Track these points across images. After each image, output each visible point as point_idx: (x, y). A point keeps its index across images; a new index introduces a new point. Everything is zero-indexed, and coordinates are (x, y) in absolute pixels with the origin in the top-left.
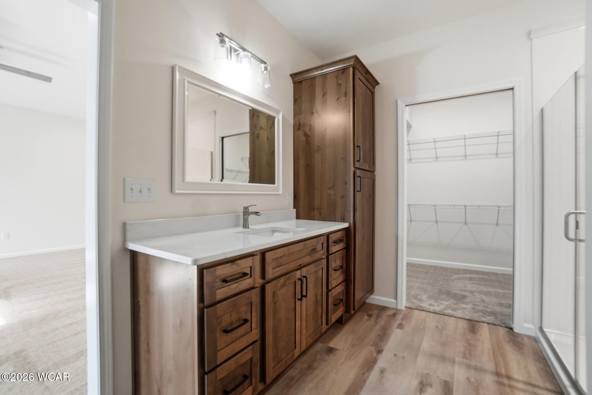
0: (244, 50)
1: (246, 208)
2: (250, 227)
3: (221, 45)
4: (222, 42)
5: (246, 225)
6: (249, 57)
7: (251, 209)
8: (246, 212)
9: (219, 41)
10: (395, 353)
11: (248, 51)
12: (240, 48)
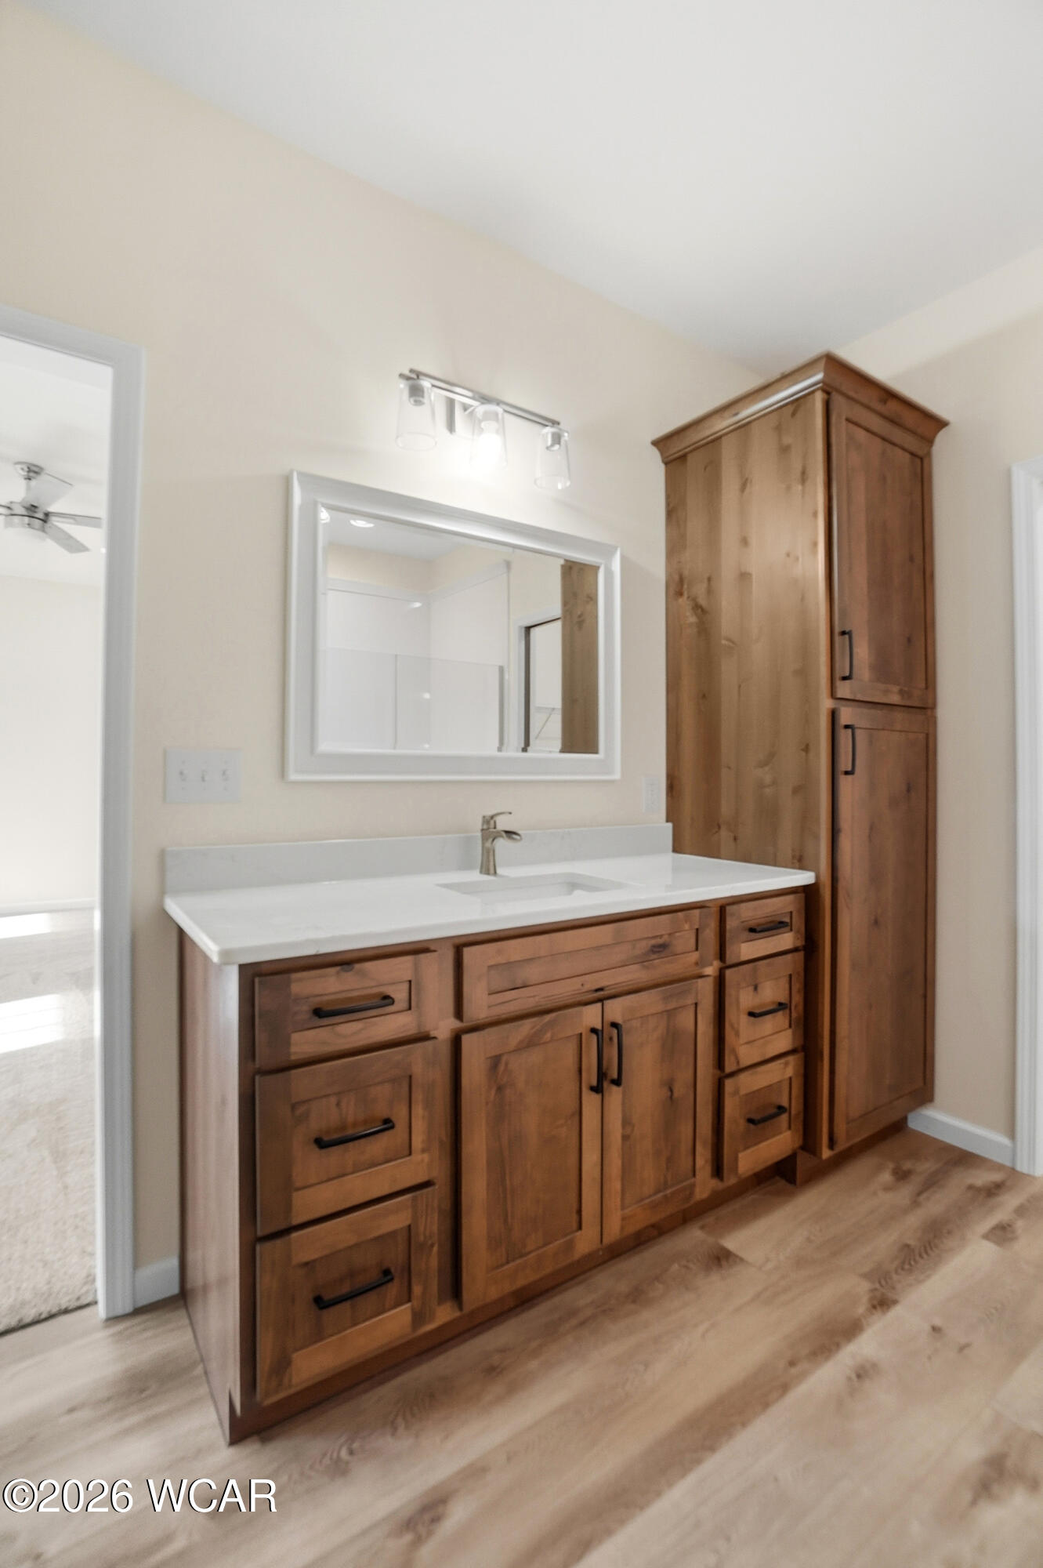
0: (485, 399)
1: (489, 821)
2: (499, 871)
3: (412, 400)
4: (416, 392)
5: (488, 866)
6: (500, 416)
7: (503, 824)
8: (490, 831)
9: (406, 393)
10: (938, 1322)
11: (499, 403)
12: (473, 398)
